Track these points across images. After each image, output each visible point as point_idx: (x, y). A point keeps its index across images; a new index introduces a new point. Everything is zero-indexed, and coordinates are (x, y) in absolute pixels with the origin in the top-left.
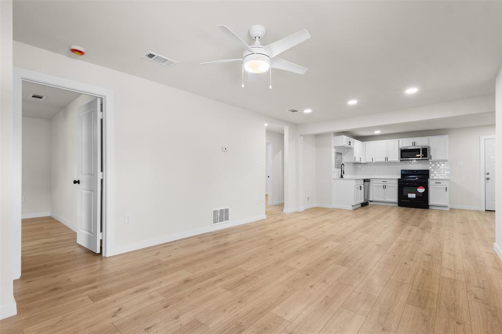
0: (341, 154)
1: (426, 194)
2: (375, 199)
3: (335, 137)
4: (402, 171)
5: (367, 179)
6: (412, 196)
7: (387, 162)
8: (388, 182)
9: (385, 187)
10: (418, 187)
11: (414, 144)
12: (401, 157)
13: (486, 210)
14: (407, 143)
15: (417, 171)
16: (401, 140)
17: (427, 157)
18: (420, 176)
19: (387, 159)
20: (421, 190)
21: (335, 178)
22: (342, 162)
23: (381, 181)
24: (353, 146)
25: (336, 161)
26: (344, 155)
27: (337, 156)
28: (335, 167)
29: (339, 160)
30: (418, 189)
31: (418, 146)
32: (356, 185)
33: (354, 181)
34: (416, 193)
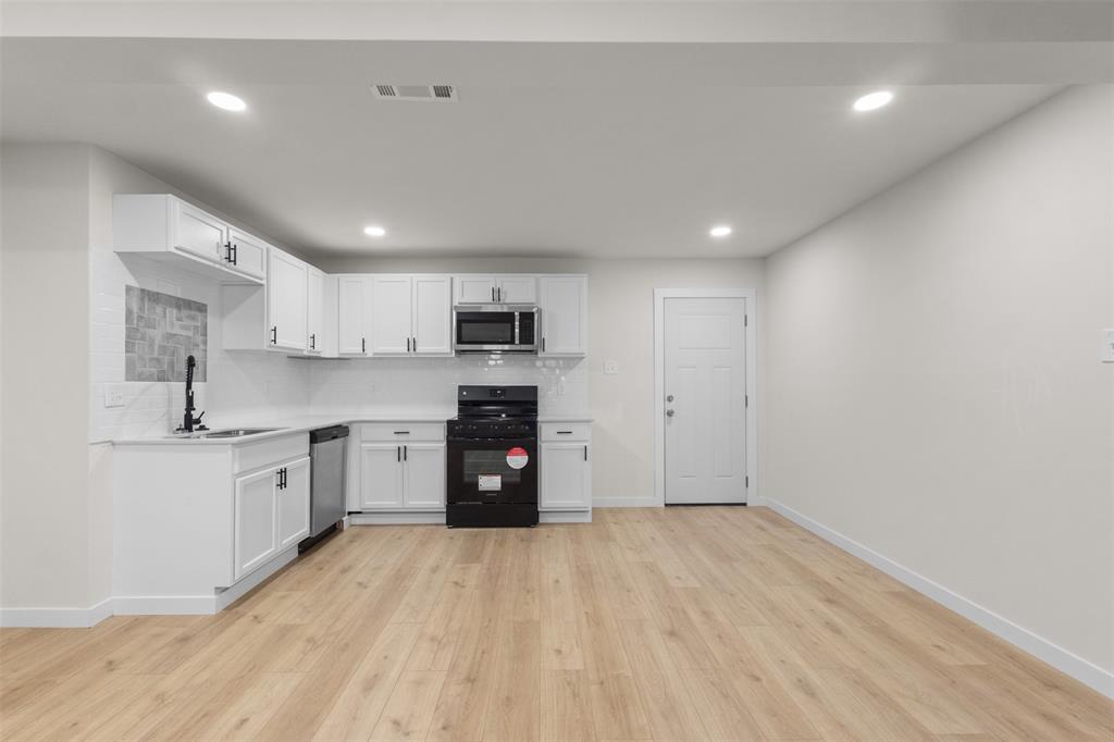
0: (202, 308)
1: (531, 472)
2: (370, 503)
3: (118, 196)
4: (461, 388)
5: (338, 427)
6: (490, 483)
7: (412, 358)
8: (415, 432)
9: (402, 454)
10: (508, 448)
11: (497, 294)
12: (460, 341)
13: (666, 505)
14: (477, 291)
15: (504, 390)
16: (458, 278)
17: (533, 343)
18: (514, 410)
19: (412, 344)
20: (517, 461)
21: (126, 438)
22: (201, 347)
23: (388, 432)
24: (257, 275)
25: (143, 338)
26: (223, 314)
27: (141, 309)
28: (132, 374)
29: (171, 336)
30: (508, 458)
31: (507, 301)
32: (241, 474)
33: (230, 452)
34: (502, 470)
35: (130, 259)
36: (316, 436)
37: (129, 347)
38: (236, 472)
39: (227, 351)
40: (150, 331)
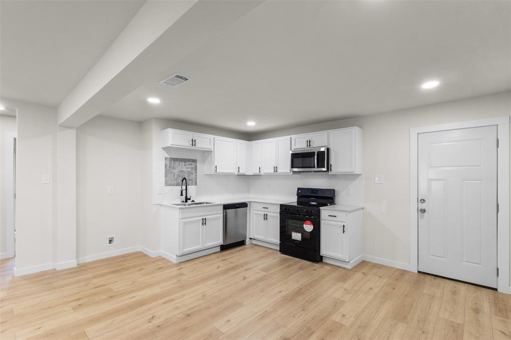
0: (195, 161)
1: (316, 235)
2: (256, 236)
4: (299, 189)
5: (240, 203)
6: (297, 236)
8: (270, 208)
9: (265, 217)
11: (309, 143)
12: (292, 167)
13: (419, 272)
15: (318, 190)
16: (294, 137)
17: (324, 167)
19: (276, 169)
20: (308, 228)
21: (164, 204)
22: (194, 174)
23: (260, 207)
24: (210, 148)
25: (171, 173)
26: (203, 162)
27: (170, 164)
28: (167, 184)
29: (181, 171)
30: (304, 225)
31: (314, 146)
32: (182, 219)
33: (178, 212)
34: (302, 231)
35: (166, 149)
36: (226, 207)
37: (166, 176)
38: (181, 217)
39: (206, 175)
40: (174, 171)
